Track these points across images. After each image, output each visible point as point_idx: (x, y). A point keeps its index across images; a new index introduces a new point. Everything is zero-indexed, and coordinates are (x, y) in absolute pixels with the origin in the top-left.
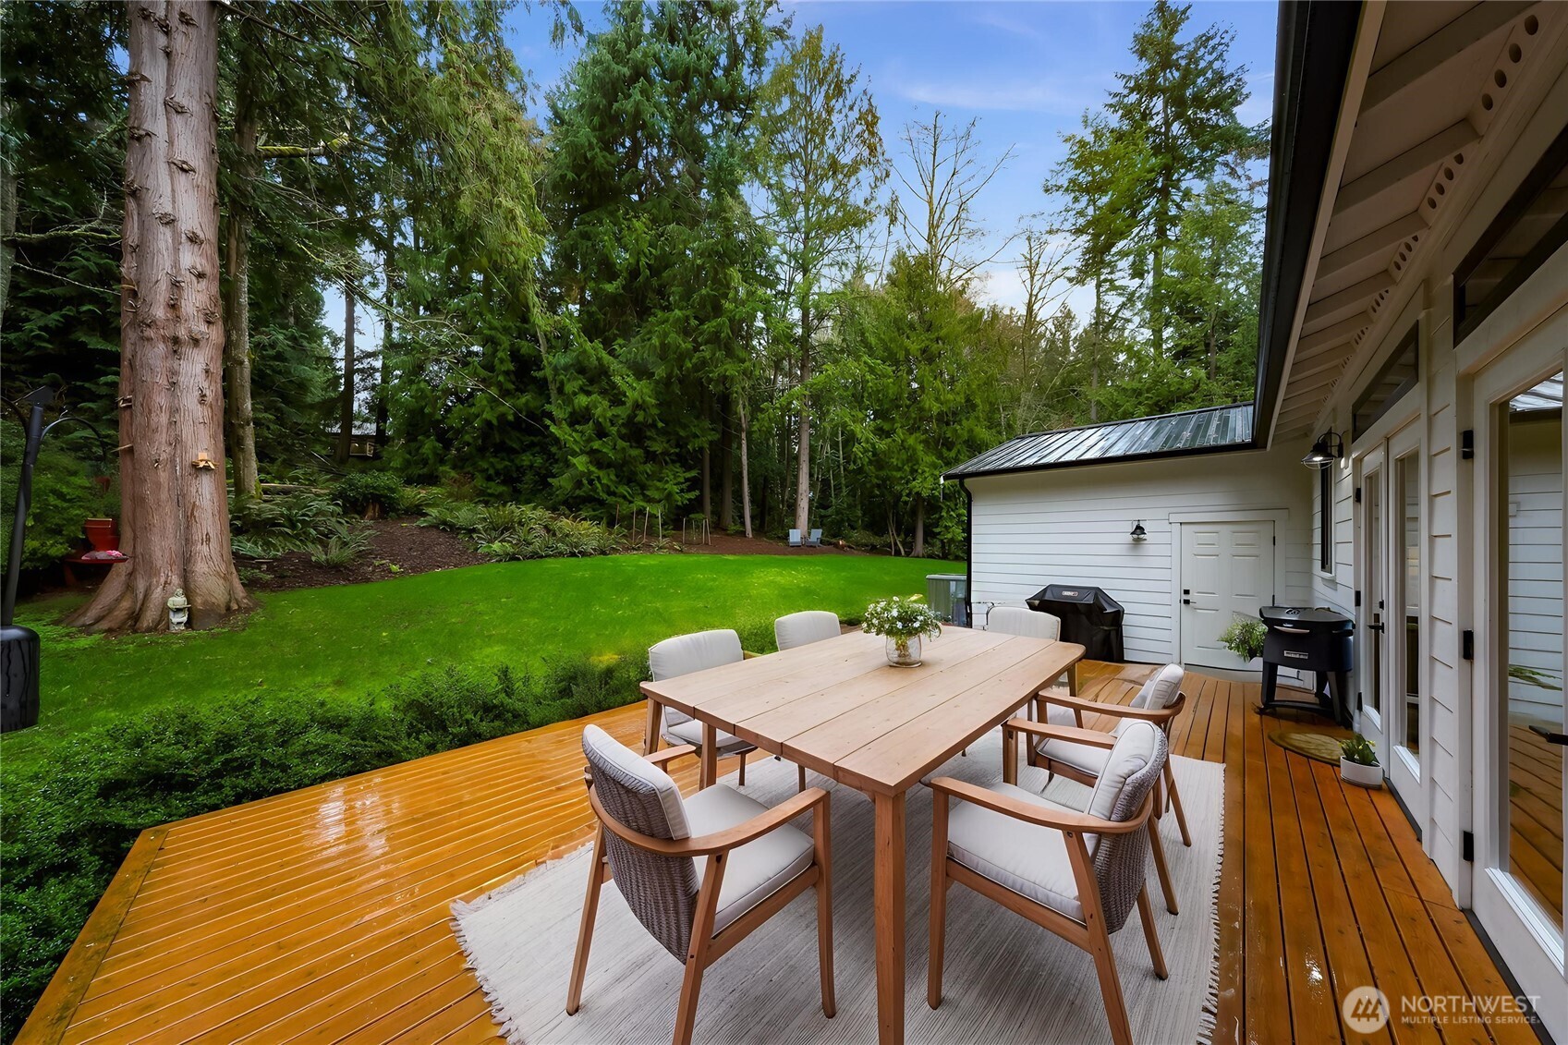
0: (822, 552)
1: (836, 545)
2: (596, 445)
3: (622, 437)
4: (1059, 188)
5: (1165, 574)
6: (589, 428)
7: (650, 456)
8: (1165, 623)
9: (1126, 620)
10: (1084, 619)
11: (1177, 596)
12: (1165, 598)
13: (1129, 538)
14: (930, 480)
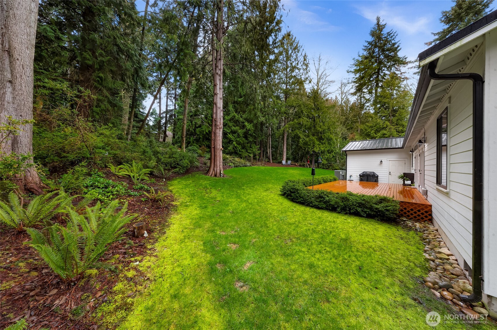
0: (291, 167)
1: (295, 165)
2: (238, 139)
3: (243, 137)
4: (350, 71)
5: (386, 169)
6: (236, 135)
7: (250, 142)
8: (386, 178)
9: (379, 177)
10: (371, 177)
11: (388, 173)
12: (386, 174)
13: (379, 163)
14: (318, 148)
